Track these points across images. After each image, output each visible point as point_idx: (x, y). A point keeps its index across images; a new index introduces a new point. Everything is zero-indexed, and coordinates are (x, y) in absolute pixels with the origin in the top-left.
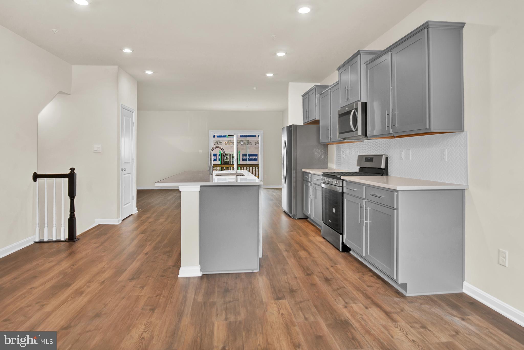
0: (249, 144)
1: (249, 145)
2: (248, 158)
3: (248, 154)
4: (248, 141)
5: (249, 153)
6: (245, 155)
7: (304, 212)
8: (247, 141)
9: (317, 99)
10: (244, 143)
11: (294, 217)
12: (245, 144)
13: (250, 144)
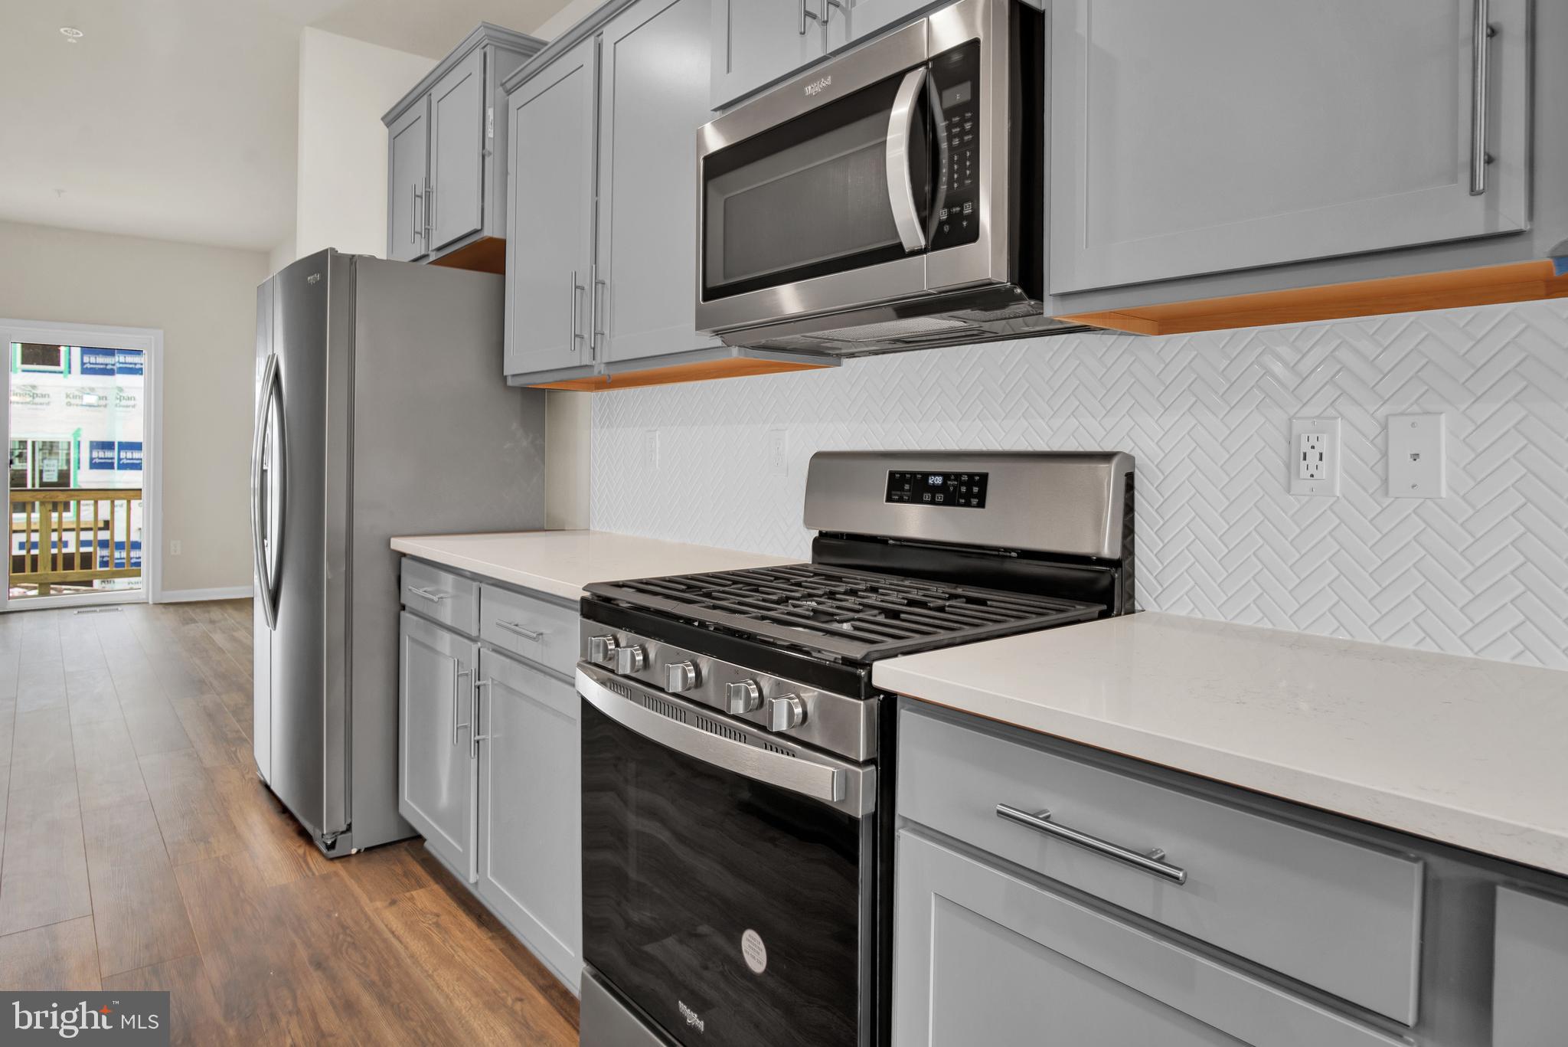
0: (124, 403)
1: (124, 406)
2: (119, 459)
3: (120, 443)
4: (120, 389)
5: (119, 437)
6: (108, 446)
7: (403, 811)
8: (117, 391)
9: (490, 112)
10: (100, 398)
11: (332, 847)
12: (103, 402)
13: (132, 403)
